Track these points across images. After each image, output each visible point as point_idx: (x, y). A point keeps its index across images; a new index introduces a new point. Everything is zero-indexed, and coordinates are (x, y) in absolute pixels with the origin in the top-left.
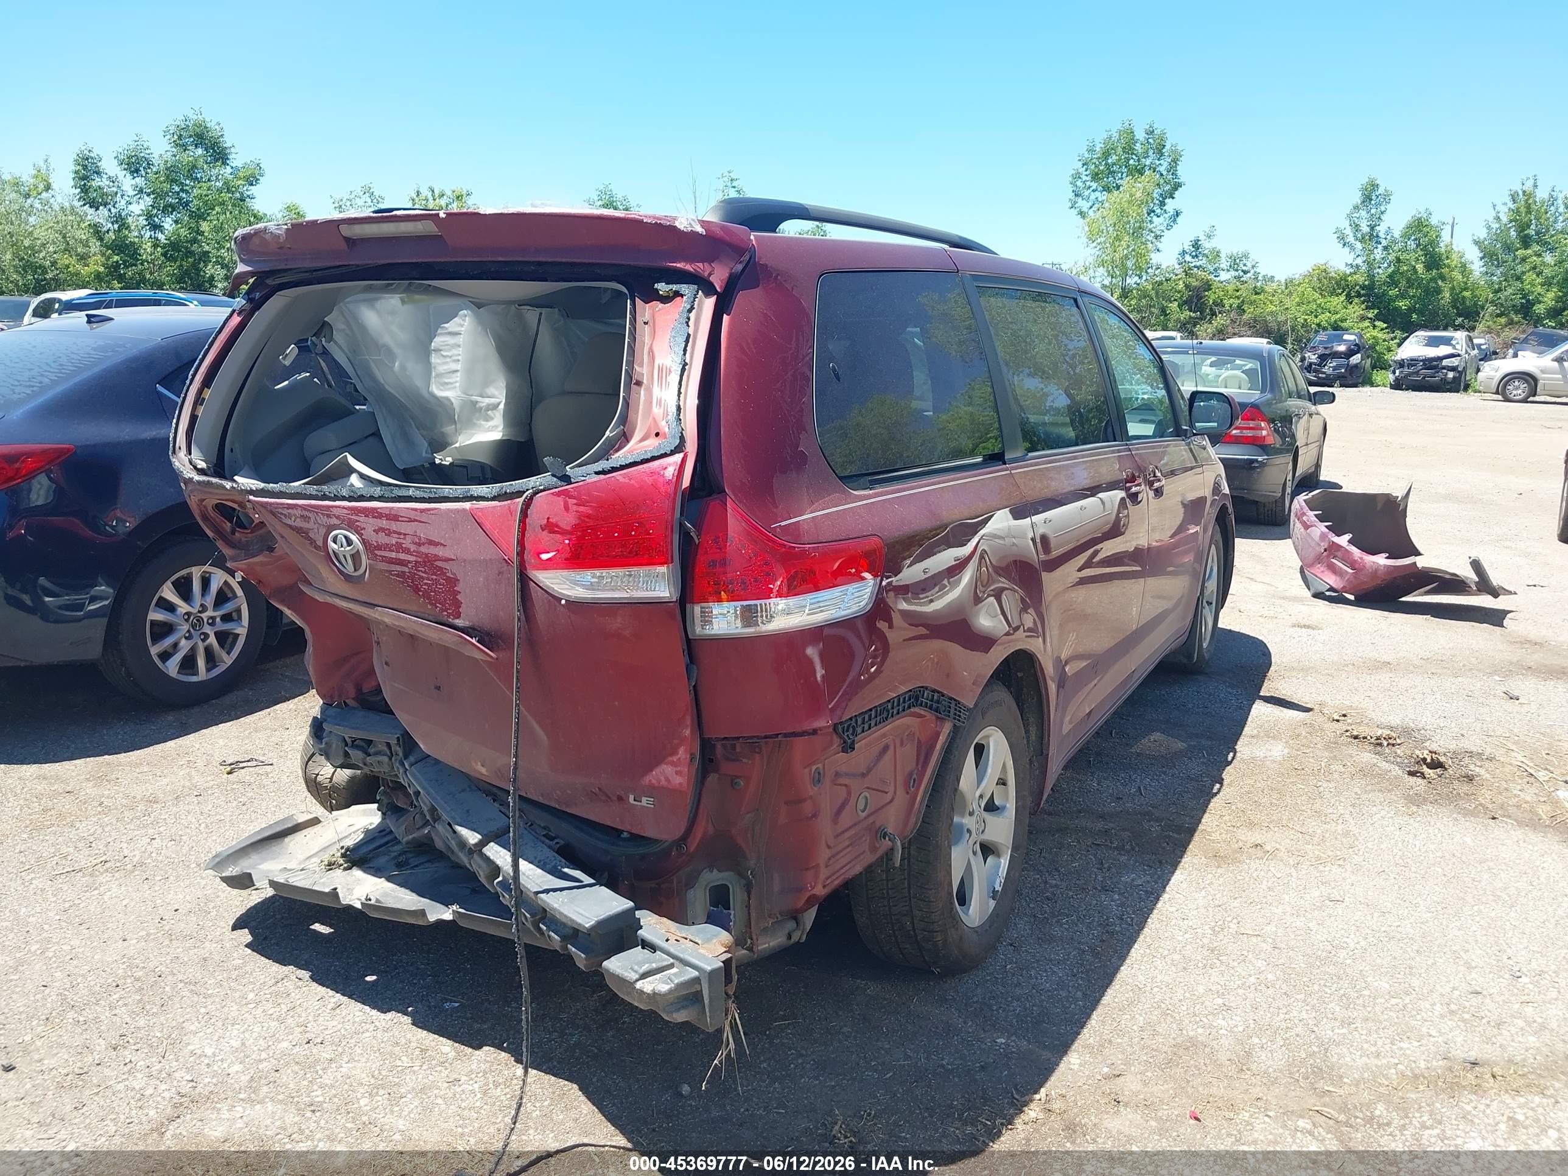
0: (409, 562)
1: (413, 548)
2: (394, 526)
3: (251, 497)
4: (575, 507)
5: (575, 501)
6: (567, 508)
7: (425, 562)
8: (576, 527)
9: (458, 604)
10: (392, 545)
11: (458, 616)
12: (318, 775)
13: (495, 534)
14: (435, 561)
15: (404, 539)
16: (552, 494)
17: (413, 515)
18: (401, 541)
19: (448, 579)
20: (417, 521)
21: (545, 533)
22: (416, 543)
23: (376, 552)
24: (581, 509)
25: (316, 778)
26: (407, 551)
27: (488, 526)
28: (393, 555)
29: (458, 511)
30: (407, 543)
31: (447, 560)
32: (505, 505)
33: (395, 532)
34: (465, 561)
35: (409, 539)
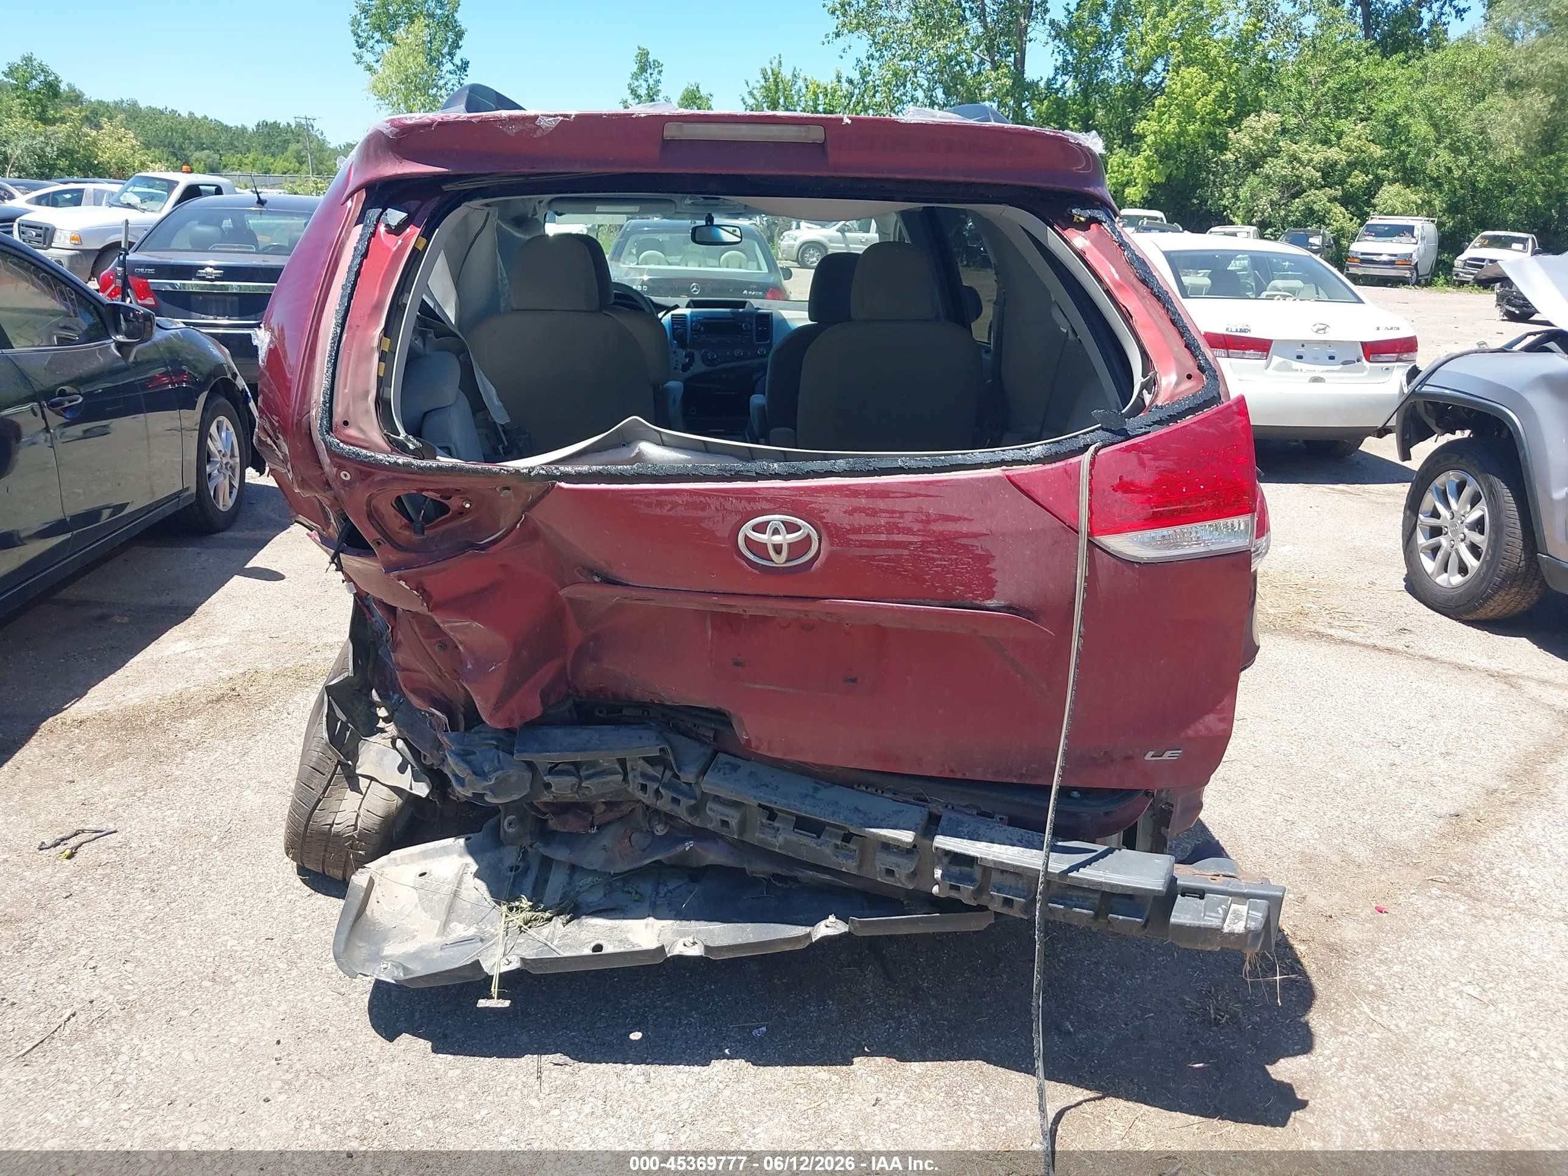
0: (911, 543)
1: (916, 527)
2: (881, 504)
3: (563, 485)
4: (1153, 463)
5: (1151, 456)
6: (1142, 464)
7: (938, 541)
8: (1158, 482)
9: (992, 583)
10: (881, 526)
11: (991, 595)
12: (331, 825)
13: (1049, 500)
14: (956, 538)
15: (902, 517)
16: (1120, 450)
17: (913, 490)
18: (897, 520)
19: (978, 558)
20: (920, 495)
21: (1119, 495)
22: (922, 521)
23: (850, 536)
24: (1158, 463)
25: (330, 829)
26: (909, 531)
27: (1039, 493)
28: (883, 538)
29: (988, 480)
30: (907, 522)
31: (975, 536)
32: (1058, 468)
33: (882, 511)
34: (1003, 534)
35: (909, 518)
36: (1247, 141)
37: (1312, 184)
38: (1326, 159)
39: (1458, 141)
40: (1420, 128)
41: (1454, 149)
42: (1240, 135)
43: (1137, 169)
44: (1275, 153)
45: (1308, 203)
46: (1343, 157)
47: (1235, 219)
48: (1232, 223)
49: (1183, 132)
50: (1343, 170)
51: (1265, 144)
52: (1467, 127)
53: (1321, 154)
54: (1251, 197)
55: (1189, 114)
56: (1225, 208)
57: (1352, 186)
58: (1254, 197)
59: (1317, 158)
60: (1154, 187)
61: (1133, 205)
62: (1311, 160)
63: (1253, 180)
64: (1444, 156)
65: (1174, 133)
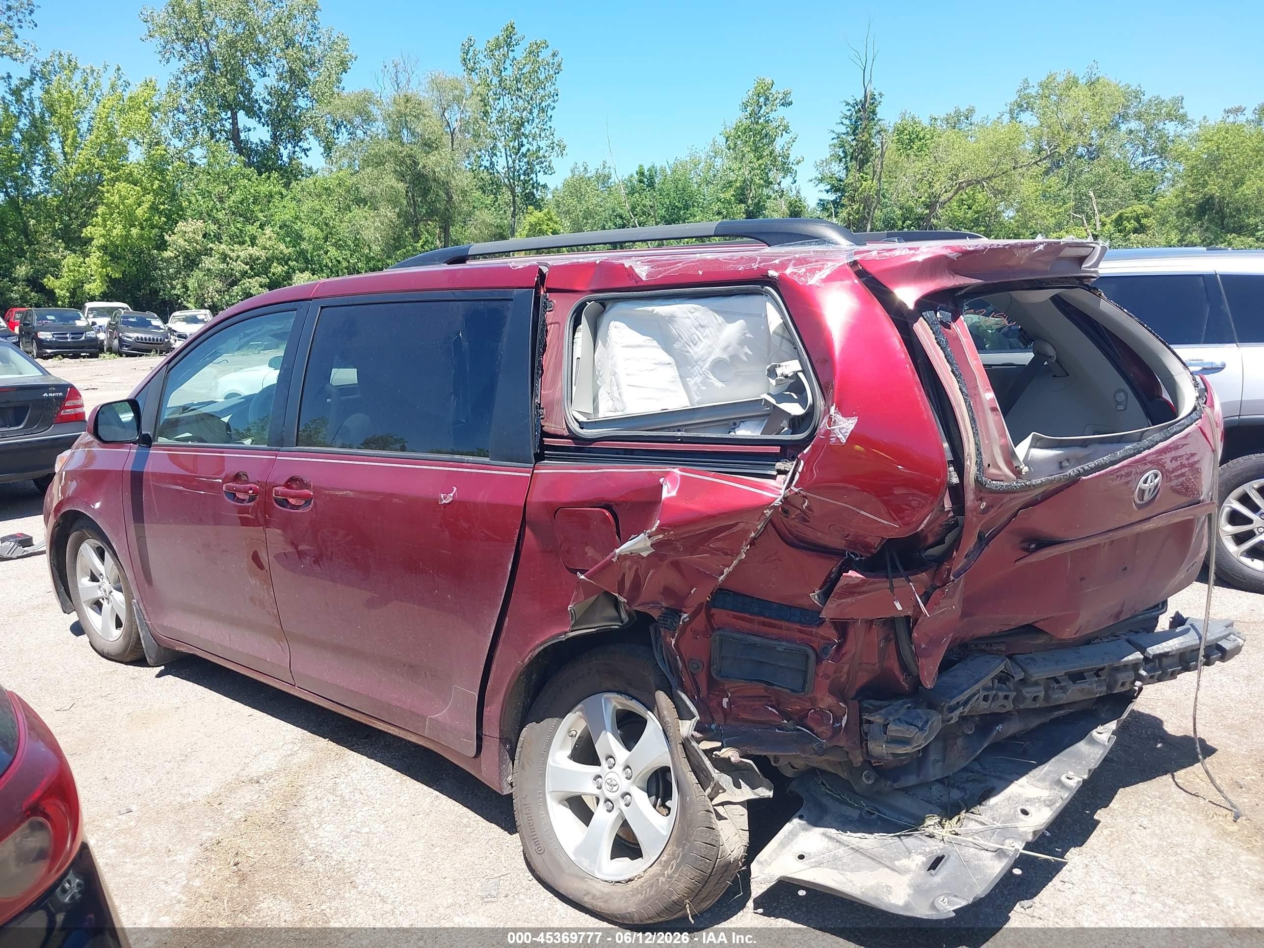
2: (1178, 453)
18: (1182, 461)
22: (1187, 459)
33: (1179, 457)
34: (1203, 458)
36: (181, 242)
37: (244, 274)
38: (251, 255)
39: (340, 240)
40: (310, 231)
41: (338, 247)
42: (174, 237)
43: (94, 267)
44: (208, 252)
45: (245, 289)
46: (263, 254)
47: (189, 305)
48: (186, 308)
49: (127, 236)
50: (264, 263)
51: (197, 244)
52: (344, 230)
53: (246, 252)
54: (199, 287)
55: (130, 220)
56: (178, 297)
57: (274, 274)
58: (201, 286)
59: (242, 254)
60: (111, 281)
61: (92, 299)
62: (238, 257)
63: (198, 274)
64: (333, 252)
65: (121, 236)
